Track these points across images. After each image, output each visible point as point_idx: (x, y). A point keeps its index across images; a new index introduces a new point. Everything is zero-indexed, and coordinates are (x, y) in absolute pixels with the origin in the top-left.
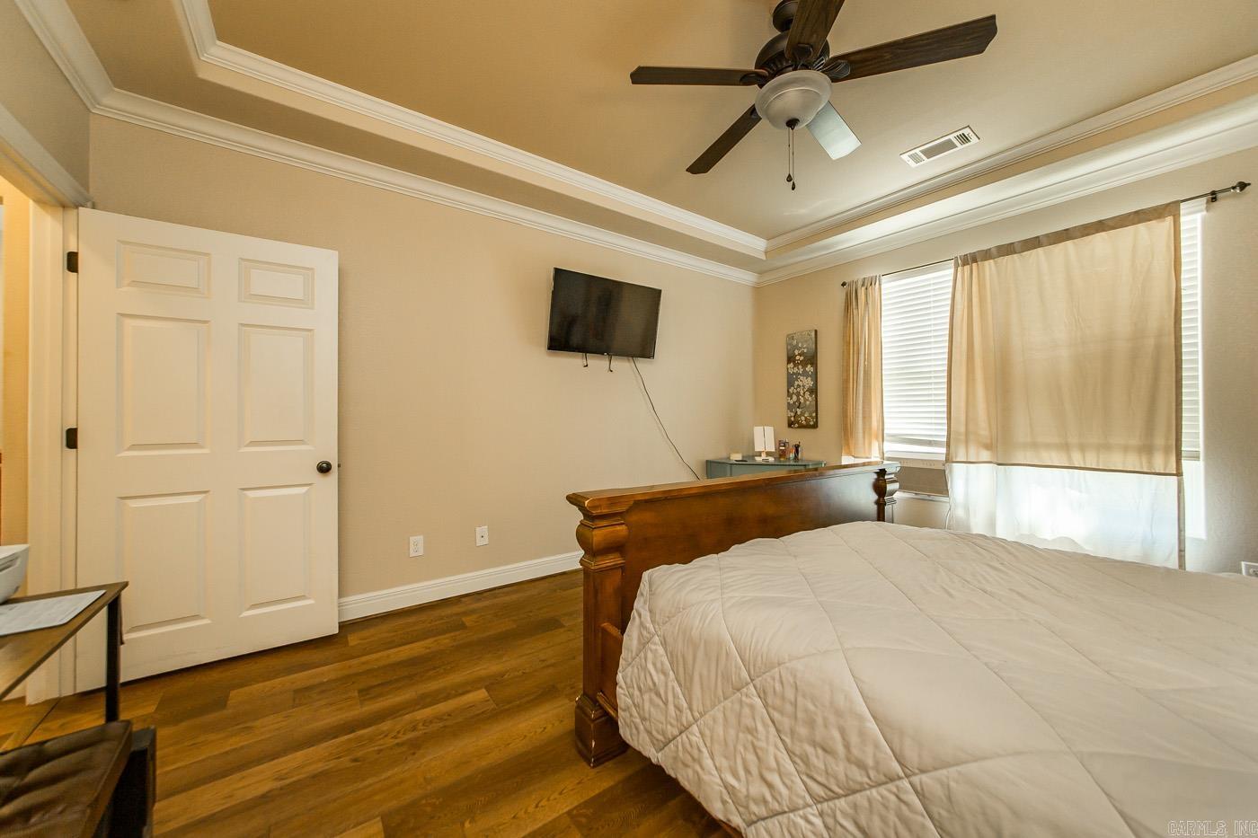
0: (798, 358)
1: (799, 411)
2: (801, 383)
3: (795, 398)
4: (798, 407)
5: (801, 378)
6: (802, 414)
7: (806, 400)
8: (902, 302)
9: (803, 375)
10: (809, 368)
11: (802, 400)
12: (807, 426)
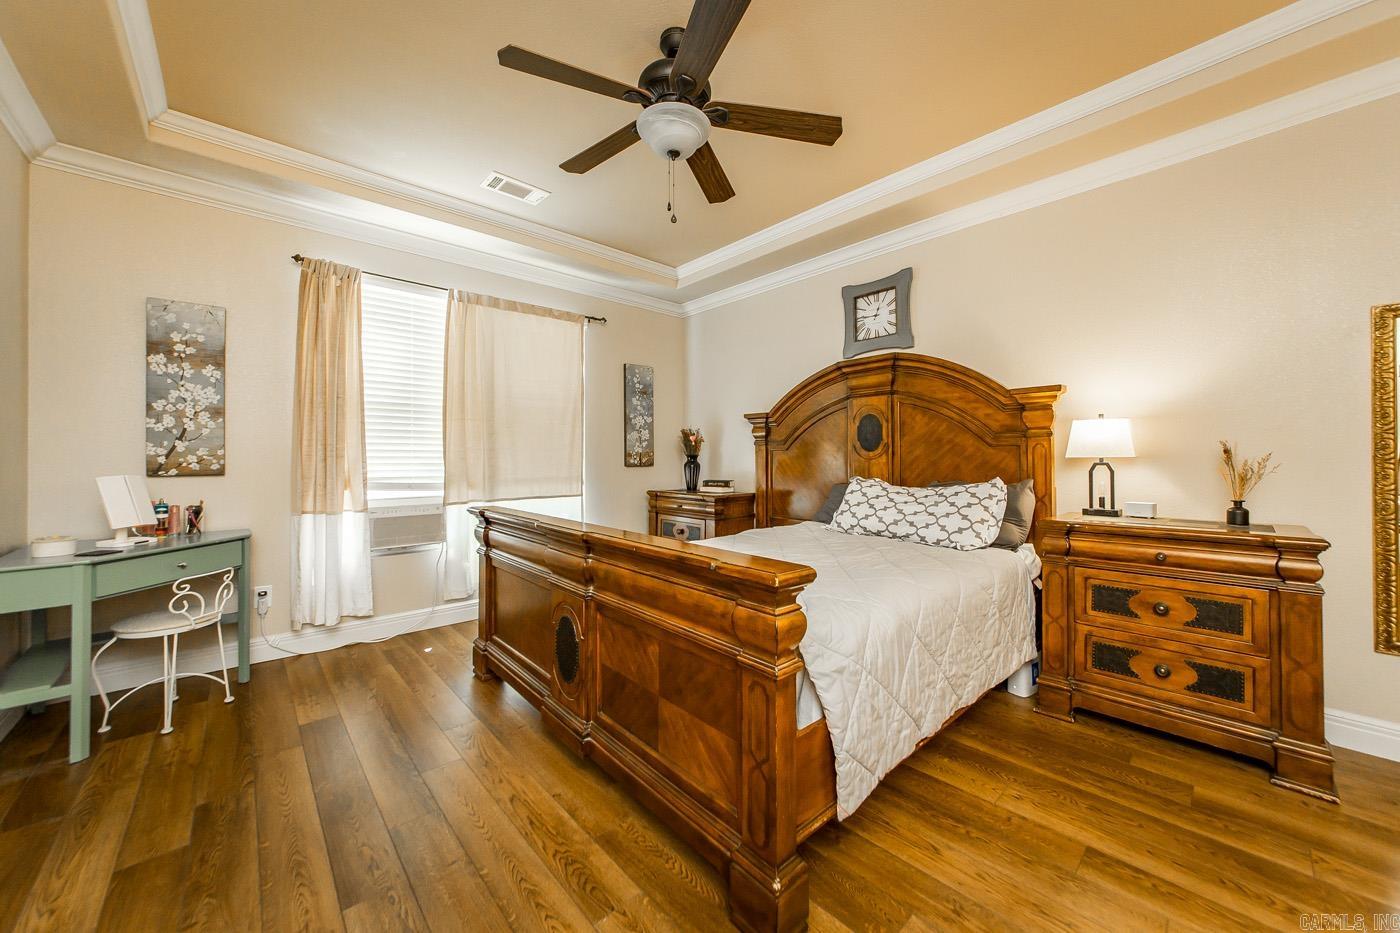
0: (179, 347)
1: (180, 446)
2: (186, 395)
3: (168, 421)
4: (180, 438)
5: (189, 386)
6: (189, 451)
7: (199, 427)
8: (375, 313)
9: (194, 380)
10: (209, 371)
11: (190, 426)
12: (205, 472)
